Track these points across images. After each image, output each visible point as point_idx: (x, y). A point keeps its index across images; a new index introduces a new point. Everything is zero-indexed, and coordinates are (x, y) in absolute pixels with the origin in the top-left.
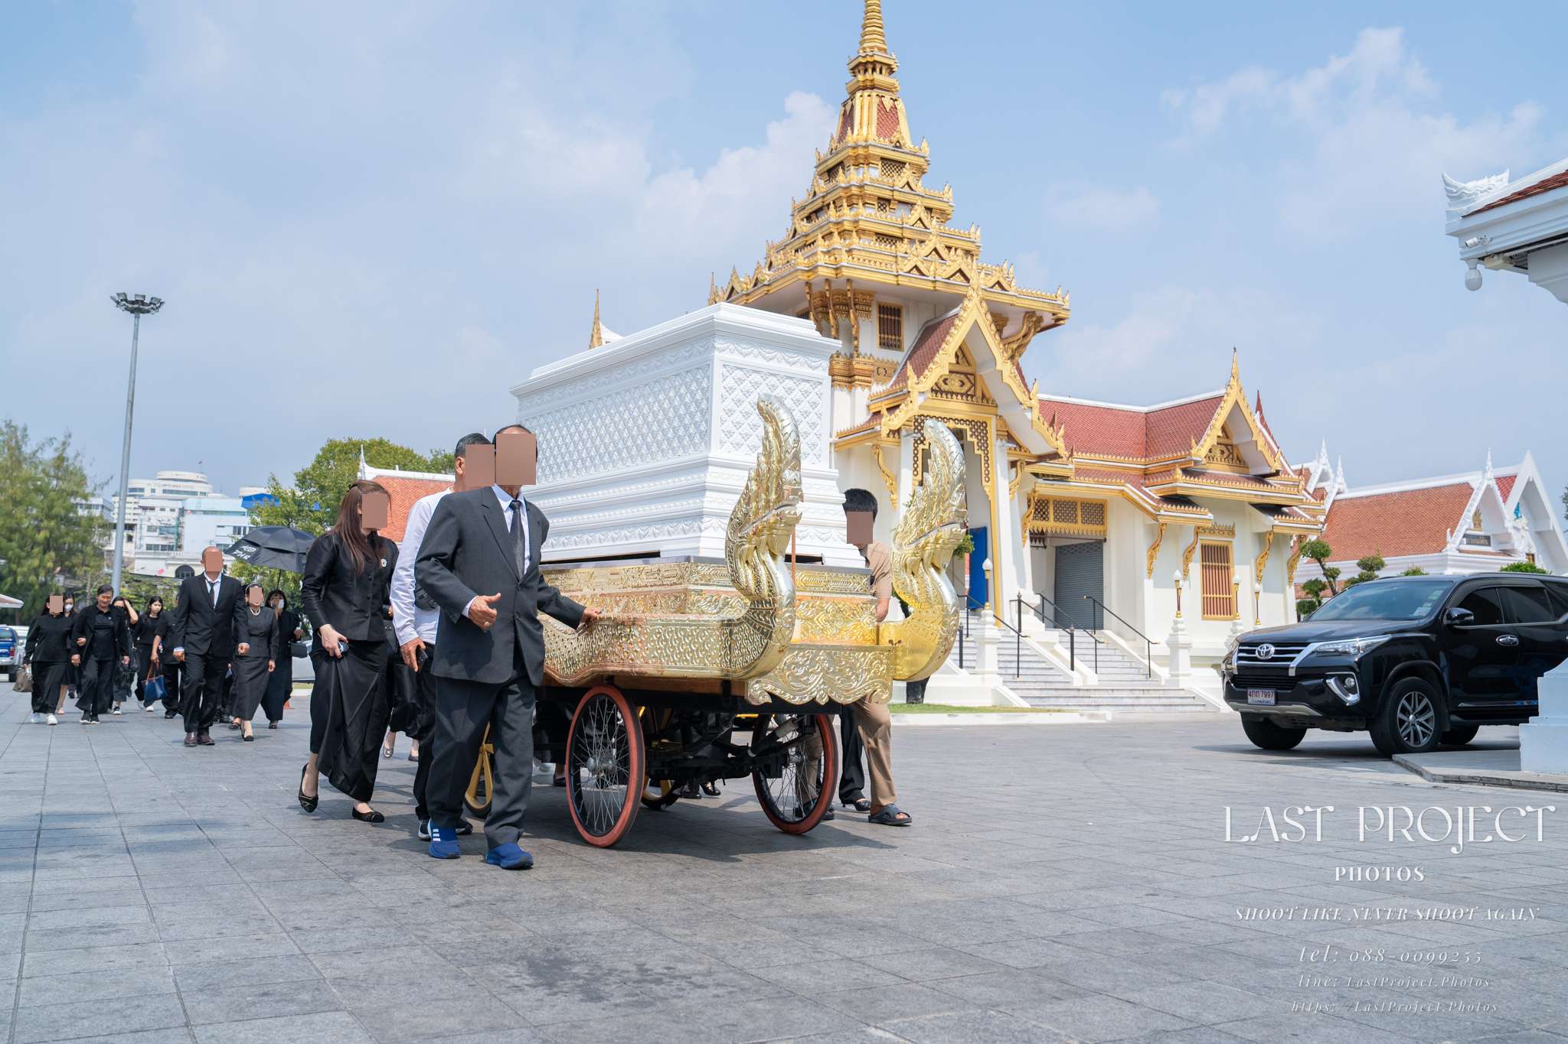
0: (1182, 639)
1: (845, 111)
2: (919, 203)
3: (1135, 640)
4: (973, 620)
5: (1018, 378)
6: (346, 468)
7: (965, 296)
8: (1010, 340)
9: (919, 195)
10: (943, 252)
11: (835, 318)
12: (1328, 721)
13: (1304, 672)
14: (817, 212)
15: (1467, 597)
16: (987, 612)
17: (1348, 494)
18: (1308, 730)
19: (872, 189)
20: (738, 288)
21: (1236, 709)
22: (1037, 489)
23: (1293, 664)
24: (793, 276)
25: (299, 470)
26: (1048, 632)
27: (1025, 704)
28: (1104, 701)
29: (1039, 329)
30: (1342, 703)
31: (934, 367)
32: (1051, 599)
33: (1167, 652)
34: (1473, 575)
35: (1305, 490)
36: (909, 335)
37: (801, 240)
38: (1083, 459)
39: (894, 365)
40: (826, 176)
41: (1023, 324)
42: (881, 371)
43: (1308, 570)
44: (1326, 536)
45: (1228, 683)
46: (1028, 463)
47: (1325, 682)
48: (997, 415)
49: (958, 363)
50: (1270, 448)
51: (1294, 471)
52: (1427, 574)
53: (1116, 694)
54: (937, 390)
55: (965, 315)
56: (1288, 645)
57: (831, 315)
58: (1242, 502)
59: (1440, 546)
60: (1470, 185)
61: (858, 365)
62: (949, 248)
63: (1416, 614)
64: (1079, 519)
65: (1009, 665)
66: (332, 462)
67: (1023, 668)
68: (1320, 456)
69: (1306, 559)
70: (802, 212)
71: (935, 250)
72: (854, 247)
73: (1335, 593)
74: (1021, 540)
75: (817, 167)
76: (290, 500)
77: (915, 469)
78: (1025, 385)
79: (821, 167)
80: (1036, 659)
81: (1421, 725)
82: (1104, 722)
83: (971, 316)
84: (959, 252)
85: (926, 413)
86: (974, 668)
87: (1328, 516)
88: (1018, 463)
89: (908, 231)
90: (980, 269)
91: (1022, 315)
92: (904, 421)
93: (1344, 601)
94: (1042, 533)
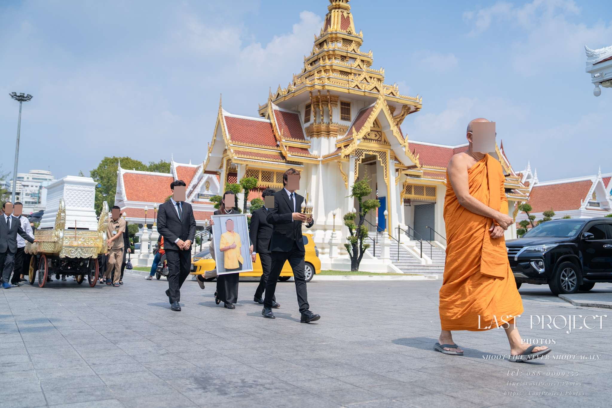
1: (327, 18)
2: (358, 58)
4: (379, 236)
5: (400, 133)
6: (112, 169)
7: (377, 98)
8: (397, 117)
9: (358, 55)
10: (368, 79)
11: (322, 107)
12: (531, 280)
13: (521, 259)
14: (315, 61)
15: (591, 228)
16: (386, 233)
17: (538, 185)
18: (522, 284)
19: (339, 52)
20: (281, 94)
22: (407, 181)
23: (516, 256)
24: (304, 89)
25: (92, 170)
26: (411, 242)
27: (401, 272)
28: (435, 271)
29: (409, 113)
30: (537, 272)
31: (364, 128)
32: (413, 228)
34: (594, 218)
35: (521, 182)
36: (353, 115)
37: (308, 73)
38: (427, 168)
39: (347, 128)
40: (319, 46)
41: (402, 111)
42: (341, 130)
43: (522, 216)
44: (530, 202)
46: (403, 170)
47: (530, 263)
48: (390, 149)
49: (374, 127)
50: (506, 164)
51: (517, 174)
52: (572, 218)
53: (440, 268)
54: (365, 138)
55: (377, 106)
56: (514, 247)
57: (320, 106)
59: (578, 206)
60: (597, 51)
61: (332, 127)
62: (371, 78)
63: (569, 234)
64: (425, 193)
65: (394, 255)
66: (106, 166)
67: (400, 257)
68: (527, 167)
69: (521, 212)
70: (308, 62)
71: (365, 78)
72: (330, 76)
73: (533, 226)
74: (400, 203)
75: (315, 42)
77: (356, 172)
78: (403, 136)
79: (317, 42)
80: (406, 253)
81: (571, 282)
82: (435, 279)
83: (380, 107)
84: (375, 79)
85: (360, 148)
86: (380, 256)
87: (530, 193)
88: (399, 170)
89: (353, 70)
90: (384, 87)
91: (402, 106)
92: (351, 151)
93: (537, 229)
94: (409, 199)
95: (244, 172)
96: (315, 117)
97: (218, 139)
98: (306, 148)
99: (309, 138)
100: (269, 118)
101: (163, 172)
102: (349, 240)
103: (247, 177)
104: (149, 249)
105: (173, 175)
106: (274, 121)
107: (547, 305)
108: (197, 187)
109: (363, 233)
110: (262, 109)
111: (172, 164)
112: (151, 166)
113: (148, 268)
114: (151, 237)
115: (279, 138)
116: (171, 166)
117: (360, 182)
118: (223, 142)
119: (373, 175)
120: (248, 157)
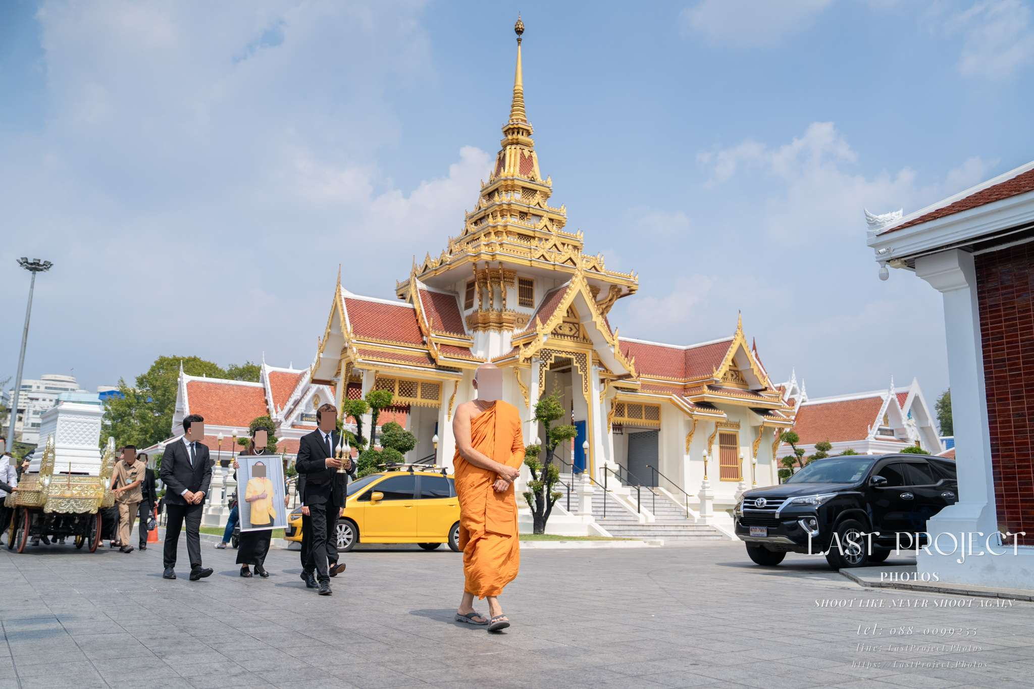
0: (708, 493)
1: (500, 158)
2: (545, 215)
3: (678, 494)
4: (576, 480)
5: (606, 326)
6: (171, 375)
7: (573, 274)
8: (601, 303)
9: (545, 211)
10: (560, 247)
11: (491, 286)
12: (798, 547)
13: (785, 516)
14: (481, 219)
15: (882, 470)
16: (586, 475)
17: (808, 403)
18: (787, 553)
19: (516, 206)
20: (430, 266)
21: (743, 539)
22: (617, 397)
23: (778, 511)
24: (466, 258)
25: (139, 375)
26: (624, 488)
27: (609, 535)
28: (660, 533)
29: (619, 296)
30: (808, 535)
31: (553, 318)
32: (626, 468)
33: (698, 501)
34: (887, 455)
35: (783, 400)
36: (538, 299)
37: (470, 237)
38: (646, 378)
39: (528, 317)
40: (487, 197)
41: (609, 293)
42: (520, 320)
43: (786, 449)
44: (796, 428)
45: (737, 522)
46: (612, 380)
47: (797, 522)
48: (592, 350)
49: (568, 316)
50: (761, 373)
51: (776, 388)
52: (856, 454)
53: (666, 528)
54: (555, 333)
55: (573, 287)
56: (774, 498)
57: (489, 284)
58: (745, 407)
59: (864, 435)
60: (880, 217)
61: (505, 316)
62: (564, 244)
63: (852, 479)
64: (644, 416)
65: (599, 509)
66: (161, 371)
67: (608, 511)
68: (791, 379)
69: (783, 443)
70: (472, 219)
71: (555, 245)
72: (504, 242)
73: (802, 466)
74: (607, 429)
75: (481, 191)
76: (131, 395)
77: (541, 383)
78: (610, 331)
79: (485, 191)
80: (616, 505)
82: (659, 546)
83: (577, 287)
84: (570, 247)
85: (548, 347)
86: (577, 511)
87: (796, 416)
88: (606, 380)
89: (538, 233)
90: (583, 258)
91: (609, 287)
92: (534, 353)
93: (807, 472)
94: (620, 425)
95: (373, 381)
96: (480, 300)
97: (334, 331)
98: (467, 346)
99: (471, 332)
100: (411, 301)
101: (250, 380)
102: (530, 486)
103: (377, 390)
104: (222, 498)
105: (264, 385)
106: (419, 305)
107: (823, 585)
108: (300, 403)
109: (551, 475)
110: (402, 288)
111: (262, 368)
112: (231, 370)
113: (221, 529)
114: (227, 481)
115: (426, 332)
116: (261, 372)
117: (547, 399)
118: (342, 336)
119: (567, 388)
120: (379, 359)
